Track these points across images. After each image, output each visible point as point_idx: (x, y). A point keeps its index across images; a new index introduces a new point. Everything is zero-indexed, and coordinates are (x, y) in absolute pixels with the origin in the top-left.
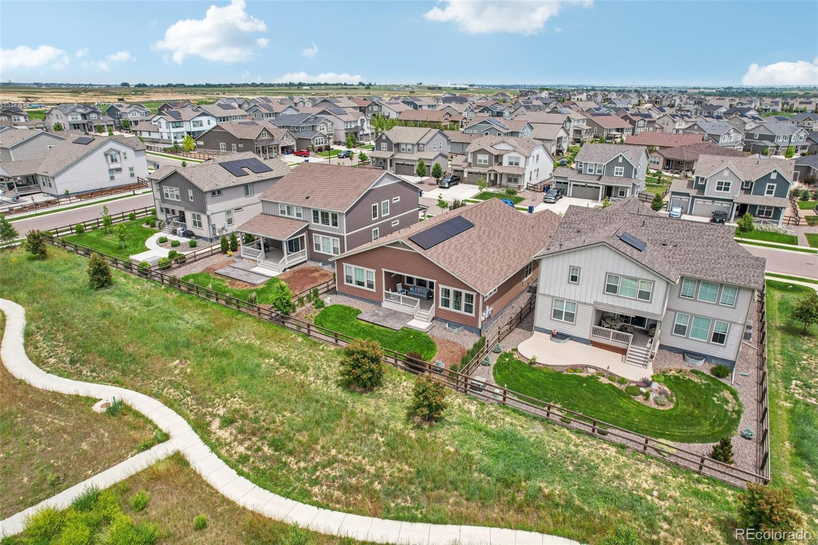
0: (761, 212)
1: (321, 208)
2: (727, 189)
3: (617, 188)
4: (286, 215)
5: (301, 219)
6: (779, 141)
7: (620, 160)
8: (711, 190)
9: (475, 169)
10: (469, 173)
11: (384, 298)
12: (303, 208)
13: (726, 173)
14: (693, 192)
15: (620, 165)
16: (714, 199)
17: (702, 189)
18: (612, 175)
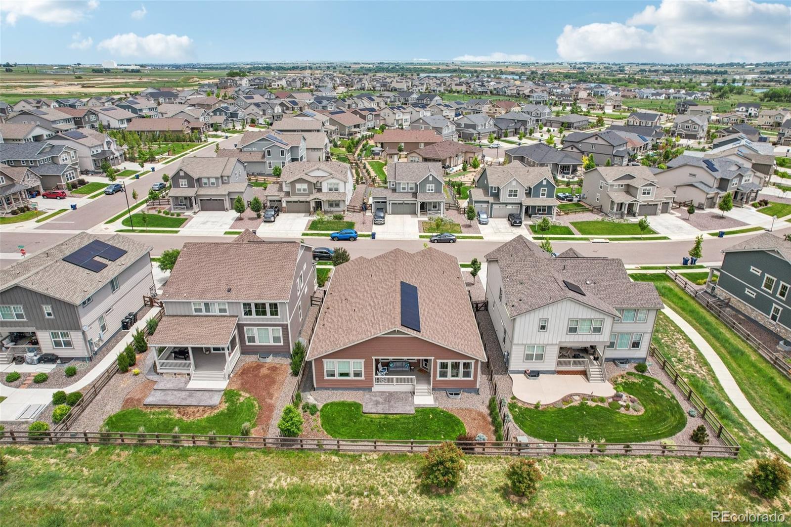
0: (539, 210)
1: (253, 301)
2: (516, 195)
3: (430, 203)
4: (204, 313)
5: (227, 314)
6: (479, 128)
7: (431, 179)
8: (504, 197)
9: (293, 198)
10: (287, 202)
11: (374, 383)
12: (228, 303)
13: (514, 183)
14: (491, 200)
15: (431, 183)
16: (507, 204)
17: (497, 196)
18: (425, 192)
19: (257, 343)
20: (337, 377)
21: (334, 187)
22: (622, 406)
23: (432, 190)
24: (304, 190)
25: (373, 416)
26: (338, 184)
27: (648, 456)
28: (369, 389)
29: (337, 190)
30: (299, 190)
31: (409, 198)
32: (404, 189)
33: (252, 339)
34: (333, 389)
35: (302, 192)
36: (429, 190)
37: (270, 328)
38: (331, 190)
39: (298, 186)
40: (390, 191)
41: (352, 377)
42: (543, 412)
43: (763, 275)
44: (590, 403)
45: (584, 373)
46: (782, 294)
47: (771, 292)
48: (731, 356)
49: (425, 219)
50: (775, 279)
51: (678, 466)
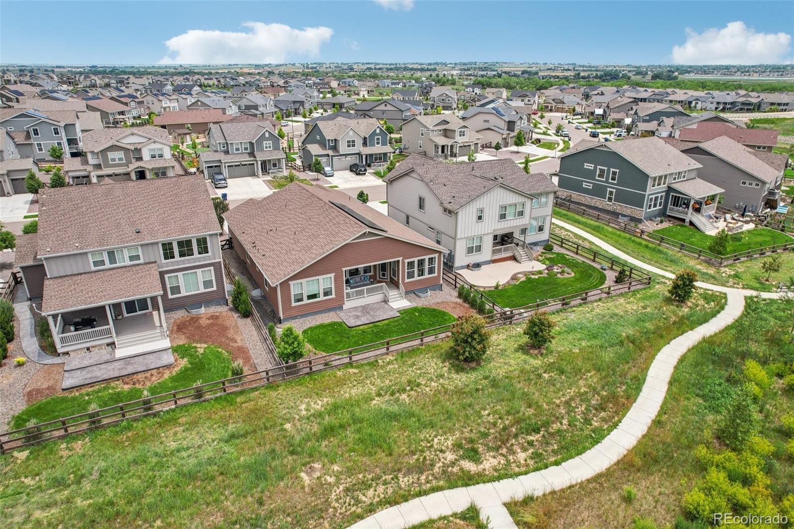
0: (376, 159)
1: (175, 237)
2: (354, 146)
3: (269, 161)
4: (108, 265)
5: (142, 261)
7: (267, 135)
8: (343, 148)
9: (106, 171)
10: (98, 177)
11: (345, 299)
12: (142, 245)
13: (351, 133)
14: (331, 153)
15: (267, 139)
16: (346, 155)
17: (335, 148)
18: (262, 150)
19: (184, 293)
20: (306, 301)
21: (157, 153)
22: (558, 273)
23: (270, 147)
24: (120, 159)
25: (361, 327)
26: (161, 149)
27: (600, 300)
28: (340, 308)
29: (161, 156)
30: (114, 160)
31: (246, 159)
32: (237, 149)
33: (176, 290)
34: (302, 316)
35: (117, 162)
36: (266, 148)
37: (199, 271)
38: (153, 157)
39: (111, 155)
40: (223, 154)
41: (322, 298)
42: (505, 290)
43: (595, 168)
44: (533, 277)
45: (514, 258)
46: (613, 179)
47: (604, 180)
48: (596, 230)
49: (269, 178)
50: (606, 168)
51: (622, 300)
